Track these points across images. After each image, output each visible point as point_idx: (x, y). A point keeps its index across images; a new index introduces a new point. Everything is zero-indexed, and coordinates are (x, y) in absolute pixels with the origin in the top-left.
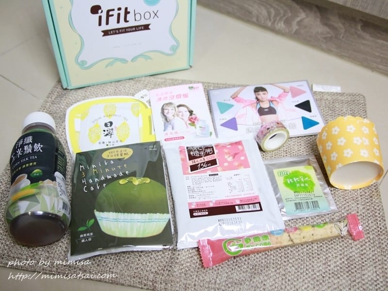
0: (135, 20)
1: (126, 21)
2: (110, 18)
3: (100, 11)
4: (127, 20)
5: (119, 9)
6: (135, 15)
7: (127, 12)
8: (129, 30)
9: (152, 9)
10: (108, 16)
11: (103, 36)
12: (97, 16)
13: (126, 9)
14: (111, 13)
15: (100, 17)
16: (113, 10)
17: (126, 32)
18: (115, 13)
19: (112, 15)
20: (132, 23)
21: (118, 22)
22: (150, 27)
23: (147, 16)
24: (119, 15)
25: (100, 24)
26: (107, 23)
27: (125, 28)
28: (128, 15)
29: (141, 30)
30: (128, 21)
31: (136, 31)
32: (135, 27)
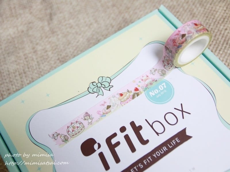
0: (157, 134)
1: (144, 142)
2: (117, 149)
3: (96, 146)
4: (145, 139)
5: (123, 129)
6: (152, 126)
7: (137, 129)
8: (158, 154)
9: (170, 106)
10: (112, 147)
12: (95, 156)
13: (133, 124)
14: (114, 141)
15: (101, 155)
16: (115, 135)
17: (155, 160)
18: (120, 137)
19: (118, 144)
20: (155, 142)
21: (133, 149)
22: (188, 133)
23: (171, 119)
24: (127, 137)
25: (107, 167)
26: (117, 160)
27: (151, 154)
28: (141, 132)
29: (177, 145)
30: (147, 141)
31: (169, 150)
32: (165, 144)
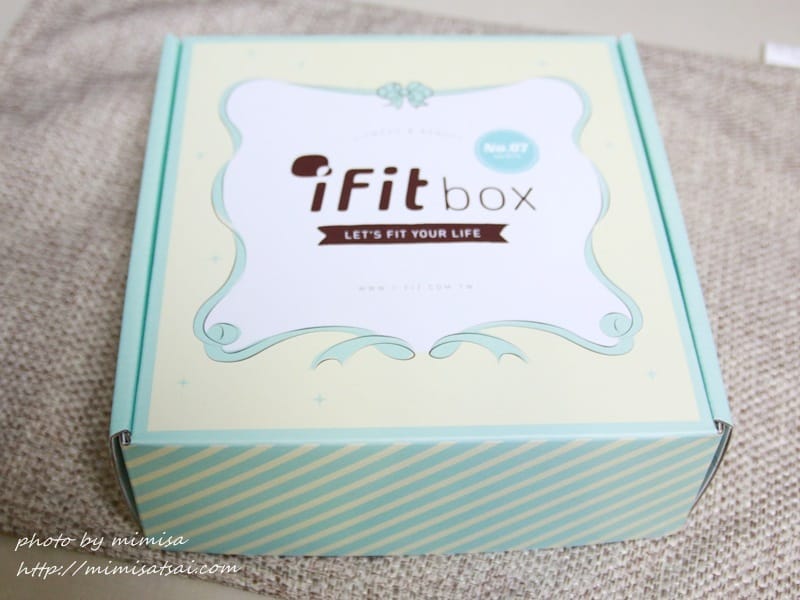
0: (448, 206)
1: (411, 203)
2: (355, 192)
3: (322, 170)
4: (418, 202)
5: (391, 171)
6: (446, 192)
7: (415, 181)
8: (423, 234)
9: (508, 181)
10: (349, 183)
11: (323, 243)
12: (309, 184)
13: (415, 173)
14: (358, 179)
15: (321, 189)
16: (370, 171)
17: (409, 239)
18: (376, 181)
19: (364, 185)
20: (432, 211)
21: (384, 204)
22: (504, 234)
23: (492, 199)
24: (387, 186)
25: (317, 205)
26: (343, 205)
27: (409, 228)
28: (420, 190)
29: (471, 239)
30: (420, 208)
31: (449, 239)
32: (448, 227)
